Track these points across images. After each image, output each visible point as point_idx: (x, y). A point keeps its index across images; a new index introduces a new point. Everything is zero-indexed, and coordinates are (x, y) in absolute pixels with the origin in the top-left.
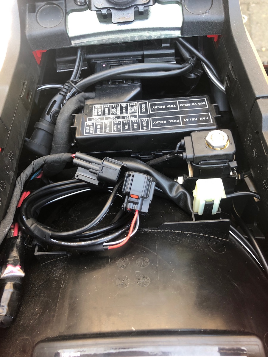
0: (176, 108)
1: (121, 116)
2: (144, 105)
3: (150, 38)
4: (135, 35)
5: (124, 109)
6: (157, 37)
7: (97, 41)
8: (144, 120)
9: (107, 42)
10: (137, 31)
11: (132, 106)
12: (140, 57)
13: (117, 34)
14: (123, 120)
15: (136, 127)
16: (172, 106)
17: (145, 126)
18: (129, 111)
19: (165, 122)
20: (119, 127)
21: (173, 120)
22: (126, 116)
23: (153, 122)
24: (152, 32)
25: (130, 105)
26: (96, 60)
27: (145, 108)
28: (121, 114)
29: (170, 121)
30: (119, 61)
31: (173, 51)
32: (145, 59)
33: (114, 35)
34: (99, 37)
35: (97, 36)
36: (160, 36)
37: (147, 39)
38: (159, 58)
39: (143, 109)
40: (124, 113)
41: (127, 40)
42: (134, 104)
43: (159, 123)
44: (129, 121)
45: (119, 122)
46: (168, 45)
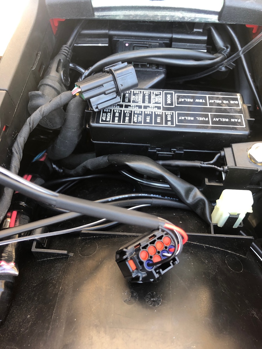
0: (205, 104)
1: (143, 105)
2: (170, 95)
3: (182, 20)
4: (167, 15)
5: (147, 97)
6: (191, 19)
7: (123, 16)
8: (169, 113)
9: (134, 19)
10: (169, 10)
11: (156, 95)
12: (167, 41)
13: (147, 11)
14: (145, 110)
15: (159, 120)
16: (201, 101)
17: (169, 121)
18: (153, 101)
19: (192, 119)
20: (140, 119)
21: (201, 118)
22: (149, 107)
23: (178, 118)
24: (186, 13)
25: (153, 94)
26: (118, 37)
27: (170, 99)
28: (143, 103)
29: (198, 118)
30: (144, 42)
31: (205, 38)
32: (173, 43)
33: (143, 11)
34: (126, 12)
35: (124, 11)
36: (195, 19)
37: (179, 20)
38: (188, 44)
39: (168, 100)
40: (146, 103)
41: (156, 19)
42: (159, 93)
43: (185, 118)
44: (152, 112)
45: (140, 113)
46: (201, 30)
